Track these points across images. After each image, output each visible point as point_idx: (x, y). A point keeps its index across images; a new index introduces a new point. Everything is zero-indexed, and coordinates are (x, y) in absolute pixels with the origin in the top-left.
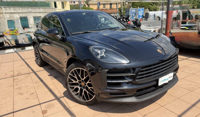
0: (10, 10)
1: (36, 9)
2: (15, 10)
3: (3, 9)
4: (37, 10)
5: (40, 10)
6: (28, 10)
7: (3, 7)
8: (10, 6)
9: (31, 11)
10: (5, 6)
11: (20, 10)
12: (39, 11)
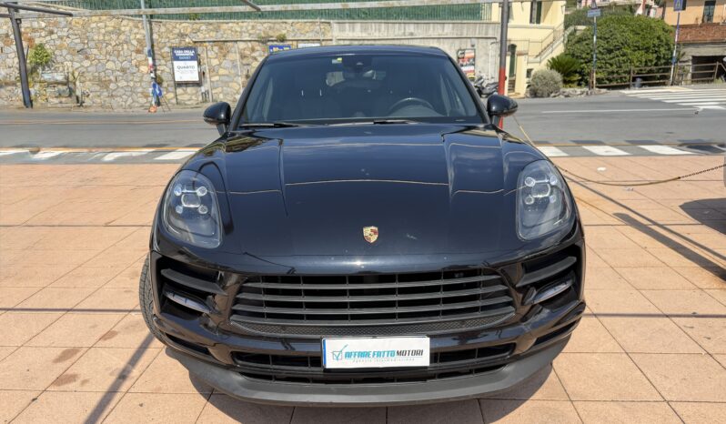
0: (353, 30)
1: (432, 25)
2: (366, 30)
3: (335, 26)
4: (434, 29)
5: (443, 30)
6: (405, 29)
7: (336, 21)
8: (353, 19)
9: (412, 34)
10: (341, 18)
11: (380, 31)
12: (440, 32)
